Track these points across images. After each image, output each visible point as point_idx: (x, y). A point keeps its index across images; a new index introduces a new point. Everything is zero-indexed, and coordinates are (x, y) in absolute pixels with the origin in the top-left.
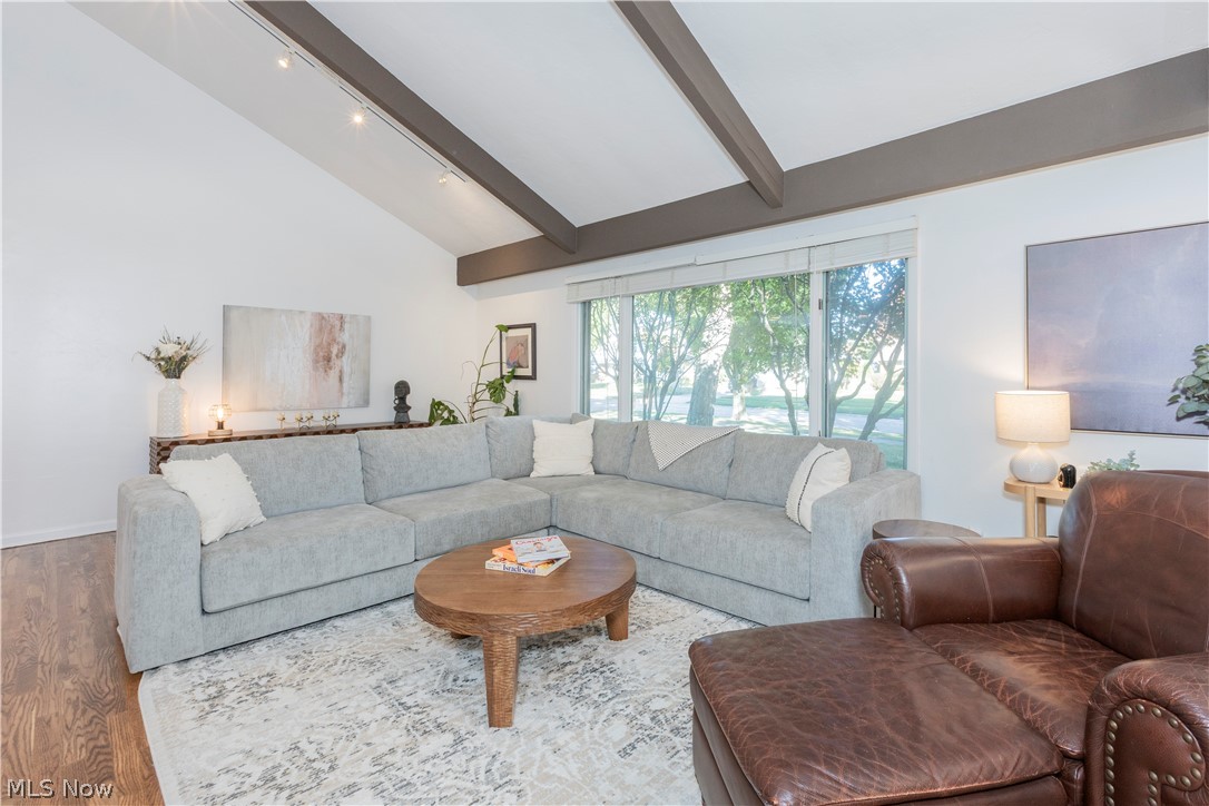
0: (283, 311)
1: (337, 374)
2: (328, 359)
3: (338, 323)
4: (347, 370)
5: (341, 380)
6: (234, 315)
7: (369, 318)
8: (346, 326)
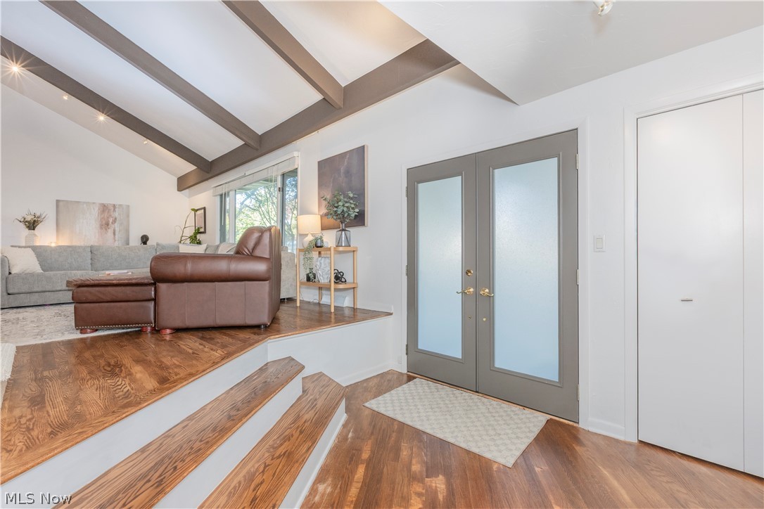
0: (84, 203)
1: (112, 231)
2: (107, 224)
3: (112, 208)
4: (117, 229)
5: (114, 234)
6: (61, 204)
7: (128, 206)
8: (117, 210)
